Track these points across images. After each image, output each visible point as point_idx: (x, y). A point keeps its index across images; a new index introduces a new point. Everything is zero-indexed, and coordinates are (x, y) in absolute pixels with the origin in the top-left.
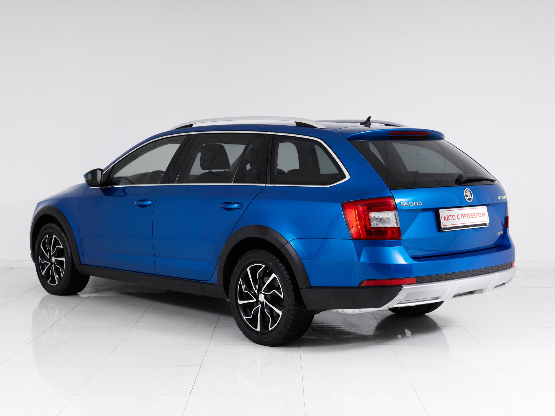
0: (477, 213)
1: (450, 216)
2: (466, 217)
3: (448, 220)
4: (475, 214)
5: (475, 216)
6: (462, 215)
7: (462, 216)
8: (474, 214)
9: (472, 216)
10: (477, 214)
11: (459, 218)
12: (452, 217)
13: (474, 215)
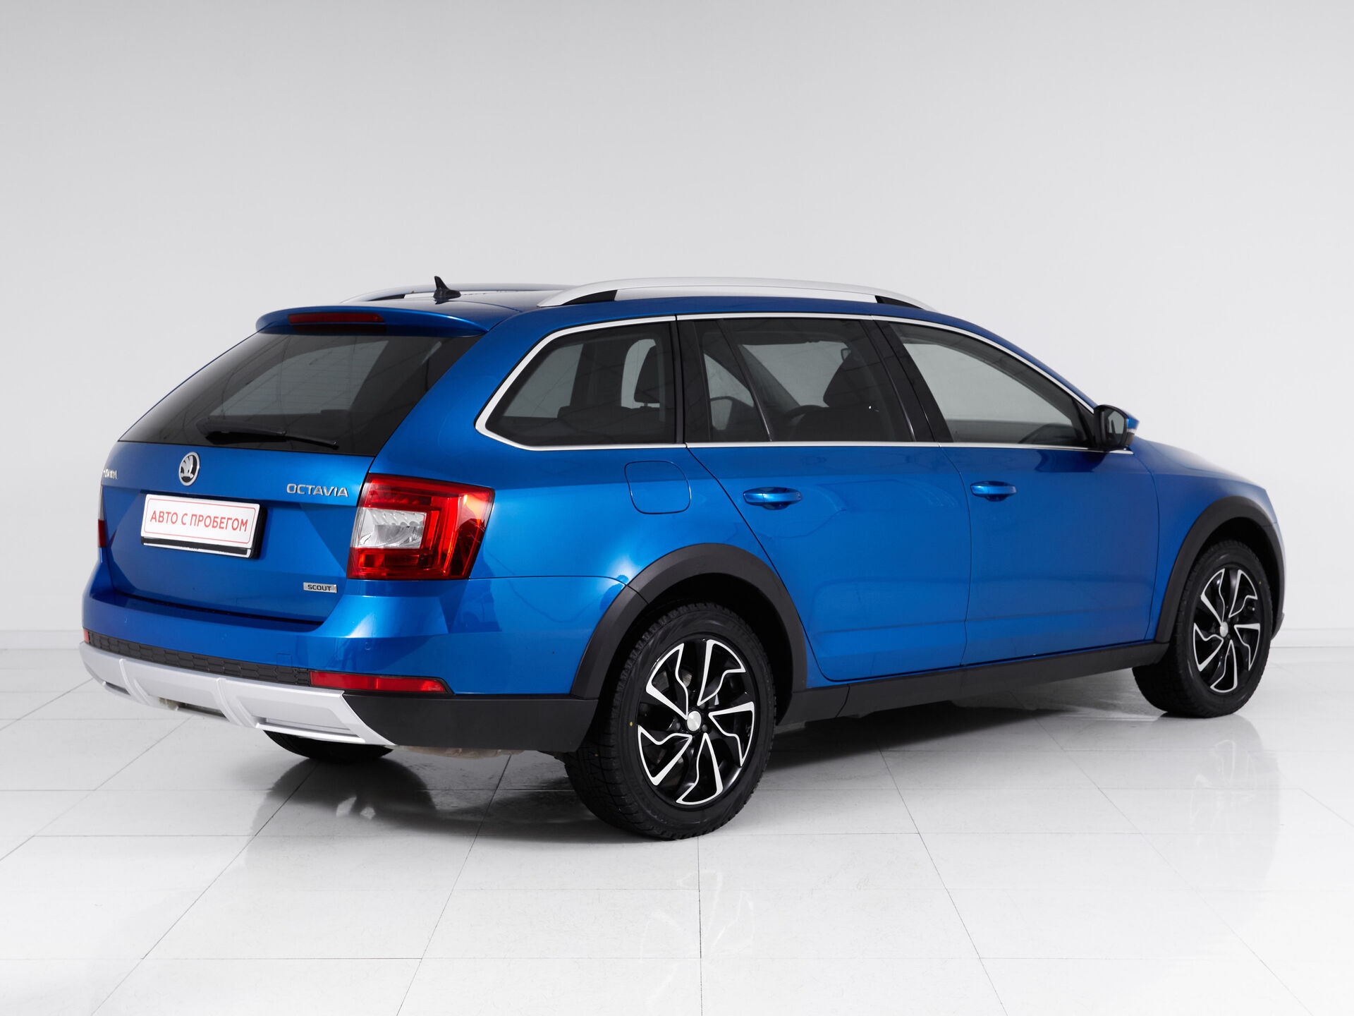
0: (231, 519)
1: (167, 513)
2: (202, 524)
3: (159, 521)
4: (225, 521)
5: (222, 525)
6: (193, 515)
7: (194, 517)
8: (223, 520)
9: (216, 523)
10: (230, 522)
11: (184, 522)
12: (170, 516)
13: (221, 522)
